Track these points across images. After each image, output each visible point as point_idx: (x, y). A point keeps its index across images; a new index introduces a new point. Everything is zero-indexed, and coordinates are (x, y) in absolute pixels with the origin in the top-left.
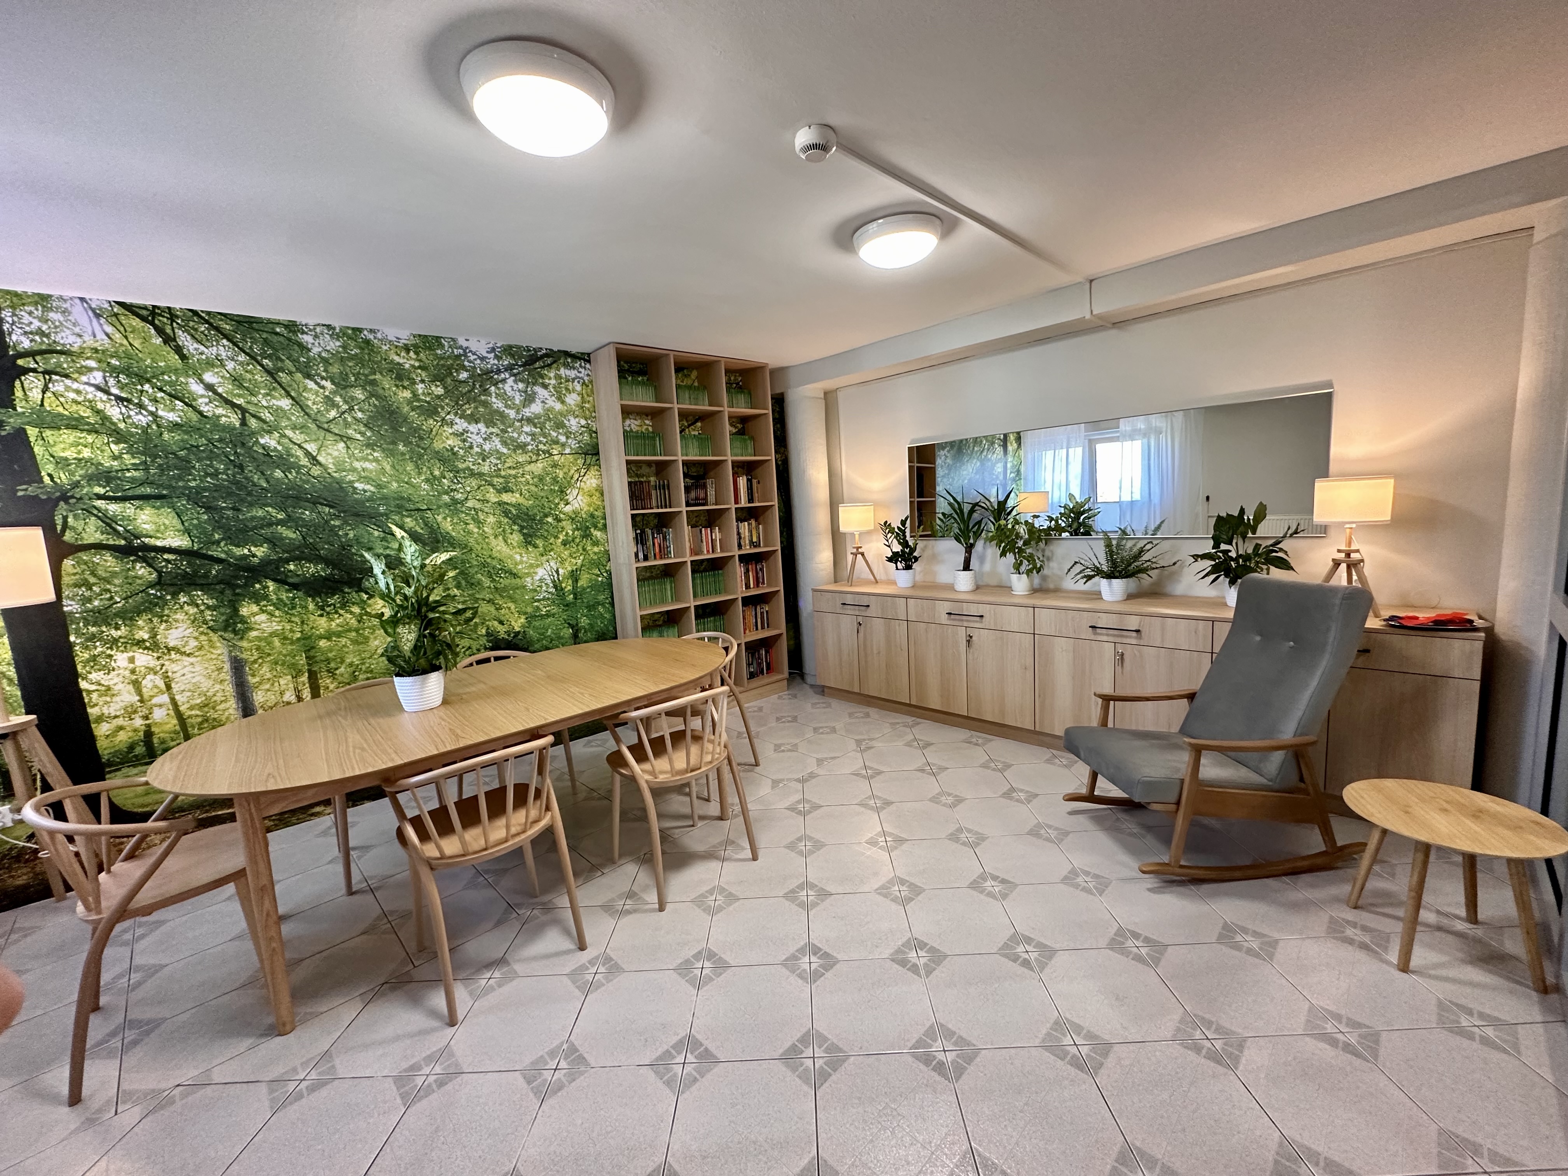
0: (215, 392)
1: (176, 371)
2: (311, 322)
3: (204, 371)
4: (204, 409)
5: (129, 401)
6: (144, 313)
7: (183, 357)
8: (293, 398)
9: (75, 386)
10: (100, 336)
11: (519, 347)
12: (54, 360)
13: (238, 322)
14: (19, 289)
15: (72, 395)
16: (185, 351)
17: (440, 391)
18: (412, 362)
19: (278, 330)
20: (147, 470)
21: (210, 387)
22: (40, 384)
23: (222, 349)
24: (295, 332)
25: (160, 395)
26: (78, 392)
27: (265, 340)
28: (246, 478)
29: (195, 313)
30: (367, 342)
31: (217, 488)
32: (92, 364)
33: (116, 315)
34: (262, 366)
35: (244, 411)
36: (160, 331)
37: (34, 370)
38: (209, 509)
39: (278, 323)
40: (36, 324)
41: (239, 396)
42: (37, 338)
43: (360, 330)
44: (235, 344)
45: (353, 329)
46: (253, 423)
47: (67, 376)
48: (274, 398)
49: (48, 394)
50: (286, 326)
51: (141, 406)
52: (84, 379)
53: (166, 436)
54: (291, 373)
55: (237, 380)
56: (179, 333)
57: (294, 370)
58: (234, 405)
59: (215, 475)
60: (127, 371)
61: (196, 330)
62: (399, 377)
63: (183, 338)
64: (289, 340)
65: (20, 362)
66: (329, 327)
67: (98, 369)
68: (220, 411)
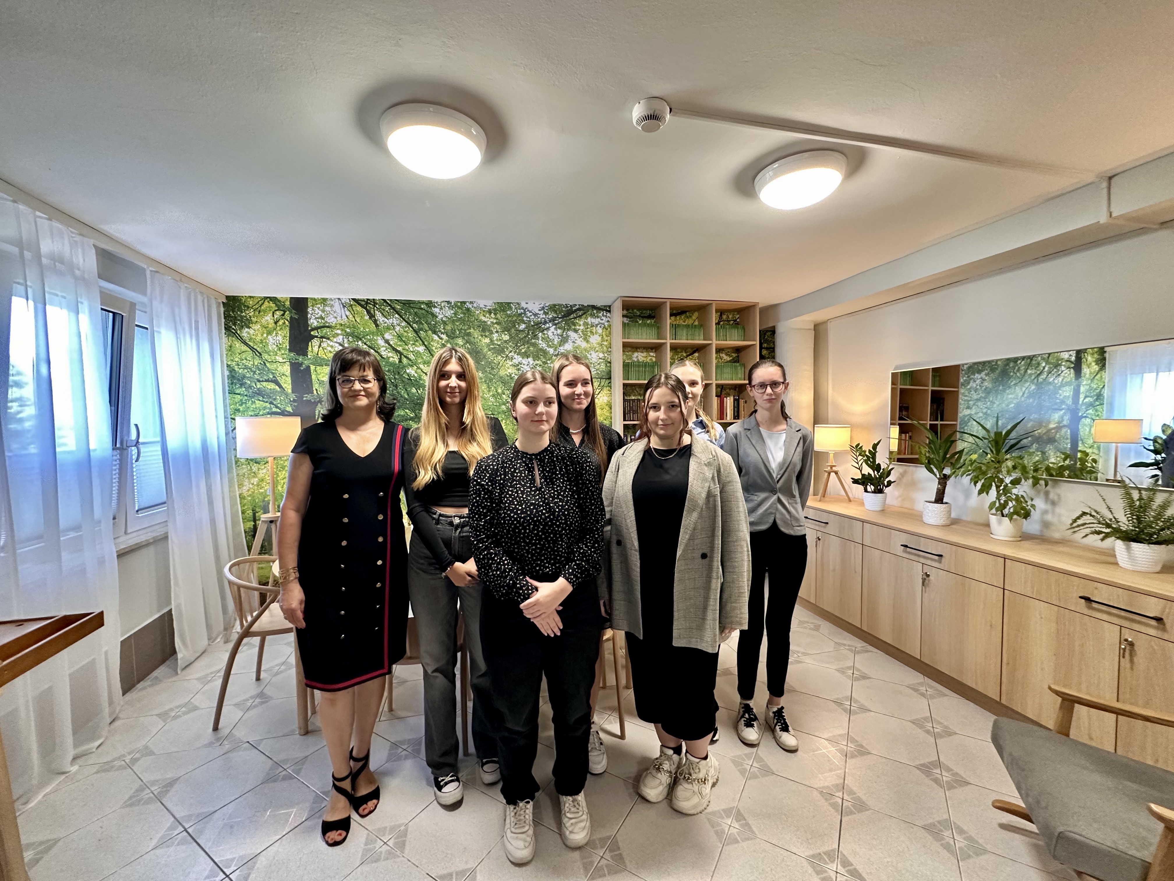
0: (389, 344)
1: (373, 334)
2: (440, 300)
3: (385, 333)
4: (383, 353)
6: (363, 303)
7: (377, 326)
8: (425, 346)
9: (331, 344)
10: (344, 317)
11: (560, 305)
12: (325, 330)
13: (404, 304)
14: (316, 297)
15: (329, 349)
16: (378, 322)
17: (506, 337)
18: (492, 320)
19: (422, 307)
21: (387, 342)
22: (318, 343)
23: (395, 320)
24: (430, 307)
26: (332, 347)
27: (416, 313)
28: (398, 392)
29: (384, 300)
30: (468, 309)
32: (339, 332)
33: (351, 306)
34: (412, 328)
35: (401, 354)
36: (368, 312)
37: (317, 337)
39: (423, 303)
40: (320, 313)
41: (400, 346)
42: (320, 321)
43: (465, 303)
44: (401, 317)
45: (461, 302)
46: (405, 361)
47: (328, 339)
48: (416, 346)
49: (321, 348)
50: (427, 304)
52: (335, 340)
54: (426, 331)
55: (399, 337)
56: (377, 312)
57: (428, 329)
58: (397, 351)
60: (352, 334)
61: (384, 310)
62: (484, 330)
63: (378, 315)
64: (427, 311)
65: (312, 333)
67: (341, 334)
68: (390, 355)
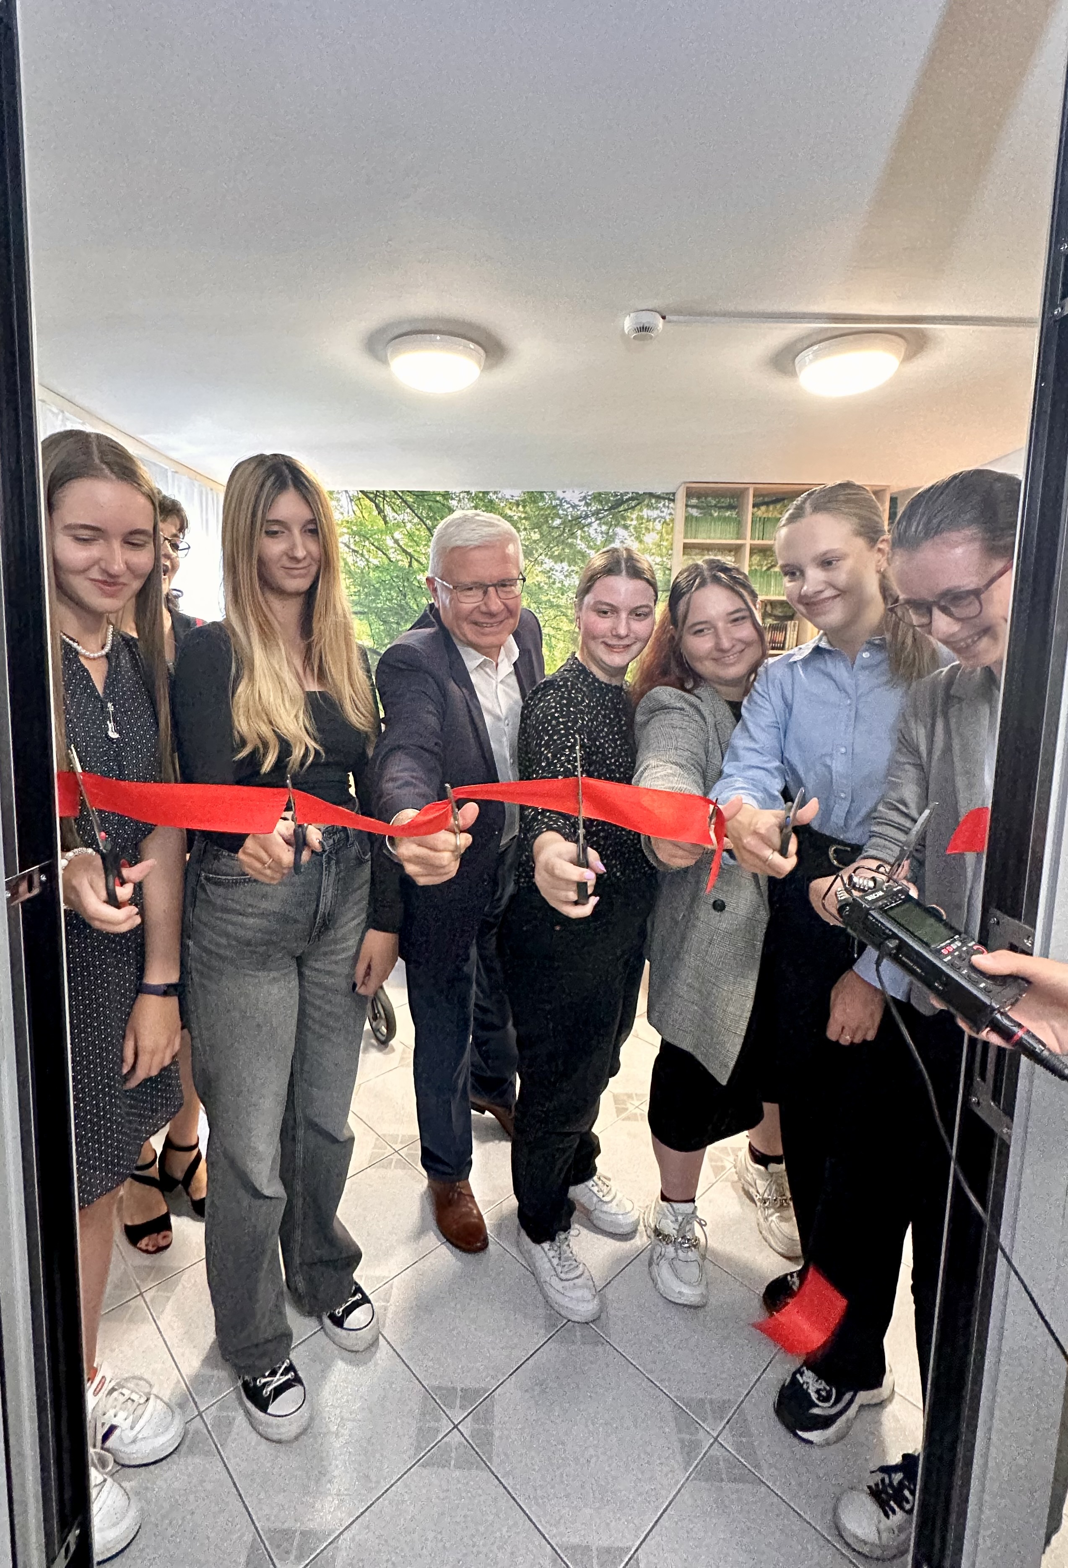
0: (399, 545)
1: (381, 532)
2: (457, 490)
3: (395, 530)
4: (391, 556)
5: (357, 552)
6: (372, 496)
7: (386, 522)
10: (351, 512)
11: (607, 494)
13: (417, 496)
16: (388, 519)
17: (536, 536)
18: (519, 514)
19: (438, 498)
20: (359, 595)
21: (396, 542)
23: (406, 515)
24: (447, 499)
25: (372, 547)
27: (430, 507)
28: (407, 603)
29: (395, 492)
30: (491, 501)
31: (390, 609)
36: (377, 506)
38: (385, 622)
41: (411, 546)
43: (488, 493)
51: (362, 555)
53: (371, 574)
55: (410, 535)
56: (386, 506)
59: (391, 600)
66: (468, 493)
